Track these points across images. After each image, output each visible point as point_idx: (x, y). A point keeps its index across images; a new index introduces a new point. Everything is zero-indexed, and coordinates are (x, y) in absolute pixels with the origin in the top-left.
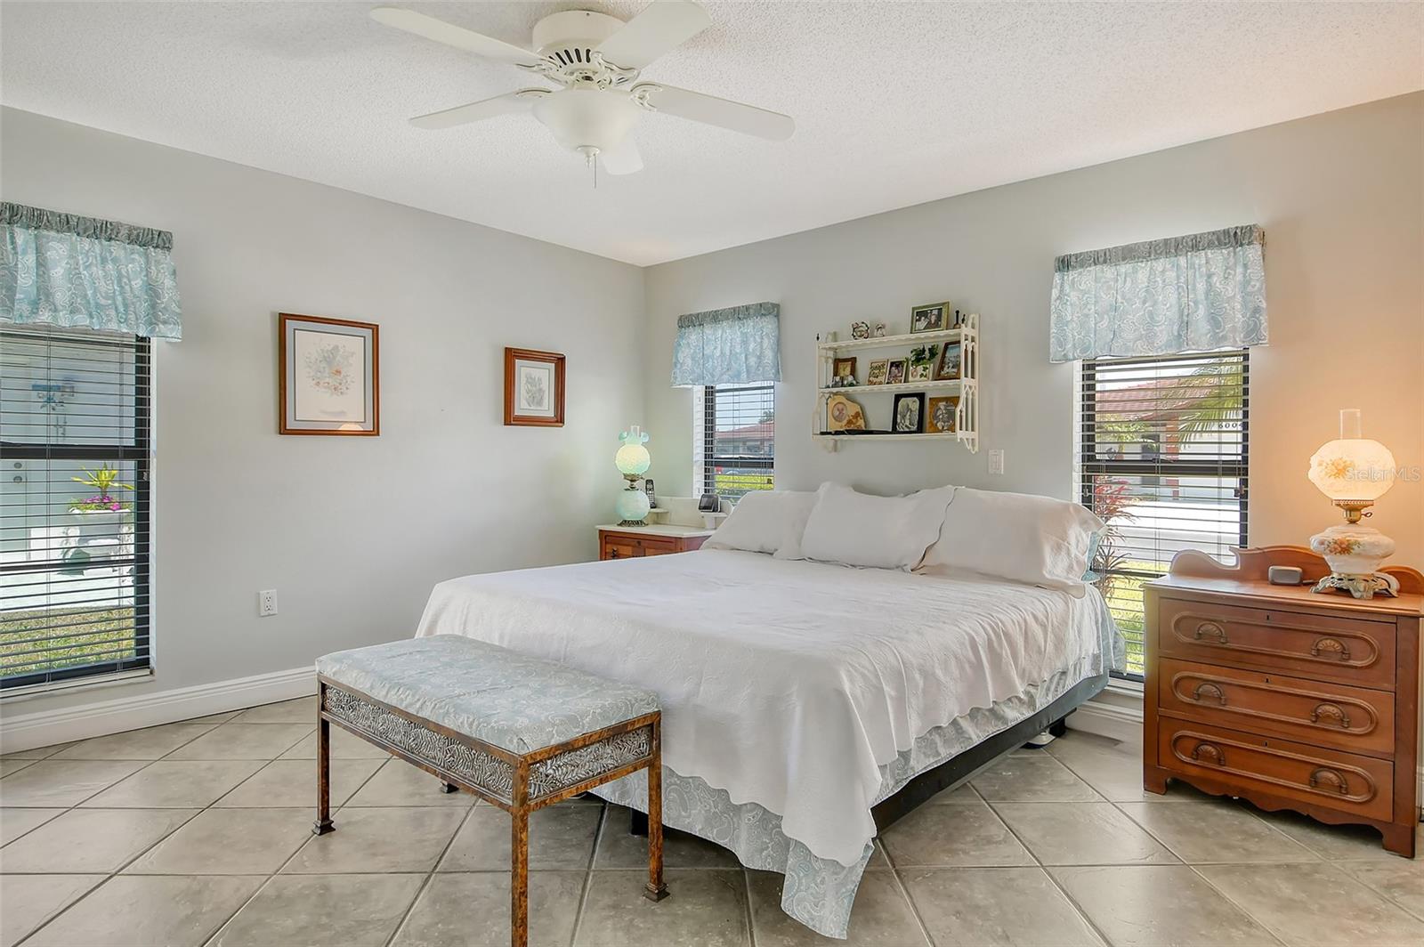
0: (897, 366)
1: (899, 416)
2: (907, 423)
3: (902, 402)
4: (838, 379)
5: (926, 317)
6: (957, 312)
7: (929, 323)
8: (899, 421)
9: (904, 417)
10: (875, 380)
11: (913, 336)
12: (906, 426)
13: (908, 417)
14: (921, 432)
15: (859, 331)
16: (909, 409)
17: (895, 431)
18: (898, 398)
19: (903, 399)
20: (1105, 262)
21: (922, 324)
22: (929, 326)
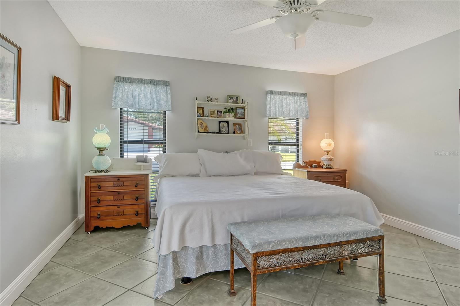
0: (220, 112)
1: (221, 128)
2: (224, 130)
3: (221, 124)
4: (198, 114)
5: (232, 99)
6: (242, 99)
7: (234, 101)
8: (221, 129)
9: (223, 128)
10: (212, 116)
11: (226, 104)
12: (224, 131)
13: (224, 128)
14: (229, 134)
15: (209, 99)
16: (224, 126)
17: (220, 133)
18: (220, 122)
19: (222, 123)
20: (280, 94)
21: (231, 101)
22: (234, 102)
